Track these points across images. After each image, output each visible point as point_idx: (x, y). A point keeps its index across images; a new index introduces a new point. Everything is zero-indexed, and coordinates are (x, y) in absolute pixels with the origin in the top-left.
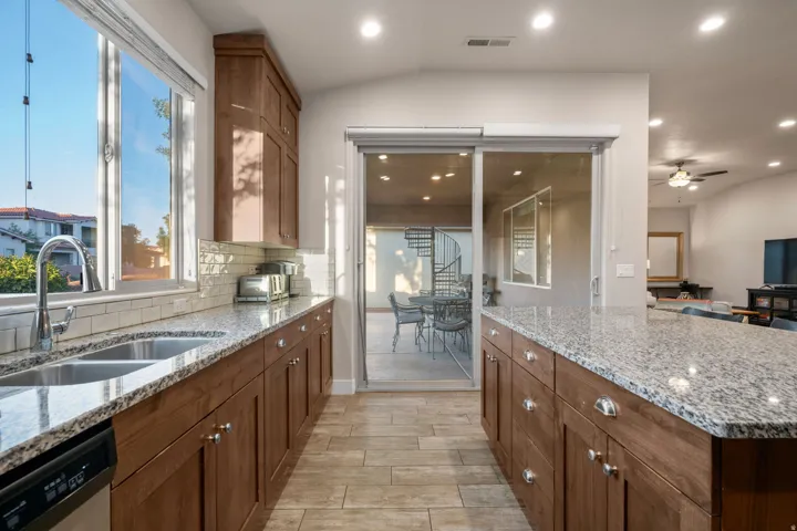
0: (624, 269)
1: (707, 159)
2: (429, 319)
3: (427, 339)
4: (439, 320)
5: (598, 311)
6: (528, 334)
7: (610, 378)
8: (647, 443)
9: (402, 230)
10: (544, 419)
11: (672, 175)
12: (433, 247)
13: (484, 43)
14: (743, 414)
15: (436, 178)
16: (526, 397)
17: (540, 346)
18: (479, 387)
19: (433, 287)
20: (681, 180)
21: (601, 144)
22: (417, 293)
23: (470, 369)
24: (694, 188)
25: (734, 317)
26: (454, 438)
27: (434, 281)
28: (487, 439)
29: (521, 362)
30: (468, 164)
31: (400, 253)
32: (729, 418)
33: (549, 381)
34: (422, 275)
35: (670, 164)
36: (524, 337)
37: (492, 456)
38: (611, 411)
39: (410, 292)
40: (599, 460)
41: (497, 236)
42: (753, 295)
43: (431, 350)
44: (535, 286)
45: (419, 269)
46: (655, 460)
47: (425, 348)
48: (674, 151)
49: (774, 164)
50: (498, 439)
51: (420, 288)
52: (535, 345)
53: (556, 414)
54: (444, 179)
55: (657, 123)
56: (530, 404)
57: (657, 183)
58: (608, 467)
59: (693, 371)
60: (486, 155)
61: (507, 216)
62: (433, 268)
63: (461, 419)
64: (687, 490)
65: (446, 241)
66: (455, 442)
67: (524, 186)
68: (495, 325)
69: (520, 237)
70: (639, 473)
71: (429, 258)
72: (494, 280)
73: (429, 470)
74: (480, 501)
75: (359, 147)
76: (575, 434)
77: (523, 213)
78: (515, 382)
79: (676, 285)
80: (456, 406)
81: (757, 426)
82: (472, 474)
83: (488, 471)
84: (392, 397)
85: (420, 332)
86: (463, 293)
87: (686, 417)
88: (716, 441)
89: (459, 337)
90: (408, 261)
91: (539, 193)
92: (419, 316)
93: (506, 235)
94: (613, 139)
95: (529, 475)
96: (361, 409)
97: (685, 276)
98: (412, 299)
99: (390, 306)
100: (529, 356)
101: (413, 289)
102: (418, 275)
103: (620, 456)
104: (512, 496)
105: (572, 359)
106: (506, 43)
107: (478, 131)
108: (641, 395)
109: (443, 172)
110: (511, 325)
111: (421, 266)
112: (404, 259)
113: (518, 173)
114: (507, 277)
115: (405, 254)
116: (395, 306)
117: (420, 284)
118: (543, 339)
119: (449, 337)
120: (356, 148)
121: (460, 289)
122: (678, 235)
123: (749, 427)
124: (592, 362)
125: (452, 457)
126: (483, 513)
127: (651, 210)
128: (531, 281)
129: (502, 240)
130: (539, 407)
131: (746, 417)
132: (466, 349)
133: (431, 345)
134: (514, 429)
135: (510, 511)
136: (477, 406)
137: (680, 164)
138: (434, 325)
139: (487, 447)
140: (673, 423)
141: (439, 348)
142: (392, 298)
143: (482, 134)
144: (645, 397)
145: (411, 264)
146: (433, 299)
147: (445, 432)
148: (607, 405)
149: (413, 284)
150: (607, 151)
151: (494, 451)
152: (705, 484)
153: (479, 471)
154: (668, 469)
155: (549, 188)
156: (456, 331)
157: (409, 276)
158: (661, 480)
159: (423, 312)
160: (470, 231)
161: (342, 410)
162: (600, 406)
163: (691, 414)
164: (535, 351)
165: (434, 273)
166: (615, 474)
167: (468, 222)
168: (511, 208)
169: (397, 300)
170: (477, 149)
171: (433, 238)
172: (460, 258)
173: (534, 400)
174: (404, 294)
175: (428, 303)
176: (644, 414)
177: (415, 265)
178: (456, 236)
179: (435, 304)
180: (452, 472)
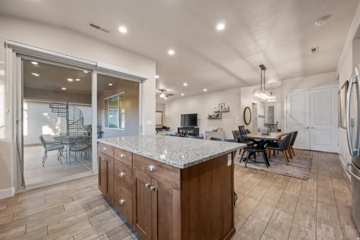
0: (149, 122)
1: (169, 90)
2: (67, 147)
3: (66, 157)
4: (73, 147)
5: (141, 136)
6: (121, 148)
7: (152, 158)
8: (164, 176)
9: (48, 103)
10: (128, 179)
11: (161, 94)
12: (67, 112)
13: (98, 28)
14: (186, 161)
15: (70, 80)
16: (120, 172)
17: (127, 151)
18: (97, 172)
19: (68, 131)
20: (163, 96)
21: (143, 80)
22: (58, 134)
23: (91, 167)
24: (166, 98)
25: (176, 136)
26: (84, 199)
27: (68, 128)
28: (102, 193)
29: (118, 159)
30: (89, 77)
31: (46, 114)
32: (184, 163)
33: (130, 164)
34: (61, 126)
35: (160, 90)
36: (120, 149)
37: (104, 200)
38: (153, 169)
39: (53, 134)
40: (149, 186)
41: (102, 109)
42: (179, 129)
43: (68, 161)
44: (118, 129)
45: (59, 122)
46: (166, 181)
47: (64, 161)
48: (161, 87)
49: (183, 95)
50: (107, 192)
51: (59, 132)
52: (124, 151)
53: (133, 175)
54: (74, 81)
55: (157, 77)
56: (122, 174)
57: (157, 95)
58: (152, 188)
59: (166, 152)
60: (98, 75)
61: (106, 101)
62: (68, 122)
63: (87, 189)
64: (175, 187)
65: (75, 110)
66: (85, 200)
67: (113, 90)
68: (105, 145)
69: (111, 110)
70: (161, 186)
71: (65, 118)
72: (101, 127)
73: (71, 219)
74: (100, 221)
75: (17, 54)
76: (140, 180)
77: (113, 100)
78: (116, 167)
79: (161, 127)
80: (85, 184)
81: (190, 163)
82: (95, 211)
83: (103, 207)
84: (44, 190)
85: (61, 155)
86: (85, 134)
87: (174, 165)
88: (181, 170)
89: (83, 153)
90: (51, 119)
91: (120, 94)
92: (60, 146)
93: (106, 109)
94: (146, 79)
95: (122, 201)
96: (20, 203)
97: (164, 124)
98: (55, 138)
99: (40, 142)
100: (122, 156)
101: (55, 133)
102: (59, 126)
103: (156, 183)
104: (114, 212)
105: (139, 154)
106: (108, 32)
107: (95, 64)
108: (162, 162)
109: (74, 78)
110: (113, 145)
111: (60, 121)
112: (49, 118)
113: (111, 85)
114: (106, 126)
115: (49, 115)
116: (43, 142)
117: (60, 130)
118: (127, 149)
119: (78, 154)
120: (15, 54)
121: (83, 131)
122: (162, 112)
123: (188, 164)
124: (146, 154)
125: (84, 208)
126: (102, 225)
127: (156, 104)
128: (117, 127)
129: (104, 111)
130: (126, 174)
131: (187, 162)
132: (88, 158)
133: (68, 159)
134: (115, 186)
135: (114, 219)
136: (97, 181)
137: (163, 91)
138: (70, 149)
139: (101, 197)
140: (170, 168)
141: (73, 160)
142: (42, 138)
143: (96, 66)
144: (163, 162)
145: (53, 120)
146: (68, 137)
147: (79, 198)
148: (151, 167)
149: (55, 131)
150: (144, 83)
151: (105, 198)
152: (179, 183)
153: (98, 209)
154: (169, 182)
155: (124, 92)
156: (82, 150)
157: (52, 126)
158: (167, 186)
159: (62, 143)
160: (91, 106)
161: (4, 208)
162: (149, 168)
163: (176, 164)
164: (124, 154)
165: (68, 124)
166: (154, 189)
167: (90, 102)
168: (108, 98)
169: (45, 139)
170: (94, 71)
171: (67, 108)
172: (83, 118)
173: (124, 172)
174: (49, 136)
175: (66, 139)
176: (163, 168)
177: (56, 121)
178: (81, 108)
179: (70, 139)
180: (85, 214)
